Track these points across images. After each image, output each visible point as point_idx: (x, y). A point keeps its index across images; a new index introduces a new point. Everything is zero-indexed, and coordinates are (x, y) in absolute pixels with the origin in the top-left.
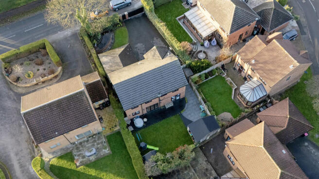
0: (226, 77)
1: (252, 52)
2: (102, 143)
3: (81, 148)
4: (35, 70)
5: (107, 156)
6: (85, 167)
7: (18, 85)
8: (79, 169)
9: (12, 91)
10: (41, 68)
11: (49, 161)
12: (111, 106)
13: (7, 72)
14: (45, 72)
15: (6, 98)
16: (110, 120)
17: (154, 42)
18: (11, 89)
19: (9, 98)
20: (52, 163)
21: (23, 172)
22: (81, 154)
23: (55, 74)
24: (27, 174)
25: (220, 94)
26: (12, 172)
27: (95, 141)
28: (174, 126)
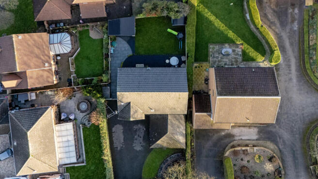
0: (74, 73)
1: (42, 76)
2: (214, 57)
3: (233, 60)
4: (251, 164)
5: (213, 43)
6: (236, 41)
7: (272, 153)
8: (241, 42)
9: (279, 149)
10: (245, 163)
11: (264, 61)
12: (193, 90)
13: (280, 173)
14: (243, 156)
15: (287, 142)
16: (198, 76)
17: (122, 146)
18: (280, 151)
19: (284, 141)
20: (262, 57)
21: (289, 60)
22: (236, 55)
23: (233, 149)
24: (286, 57)
25: (88, 58)
26: (298, 64)
27: (219, 61)
28: (145, 45)
